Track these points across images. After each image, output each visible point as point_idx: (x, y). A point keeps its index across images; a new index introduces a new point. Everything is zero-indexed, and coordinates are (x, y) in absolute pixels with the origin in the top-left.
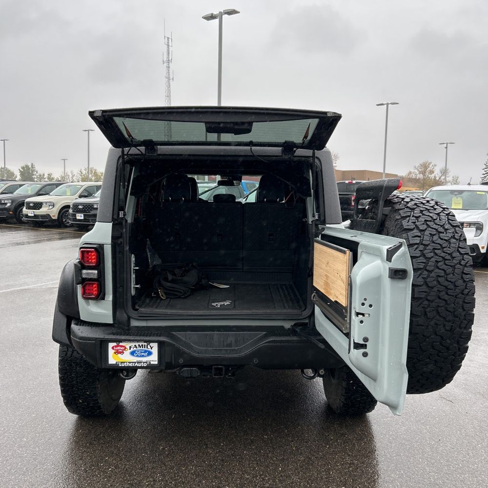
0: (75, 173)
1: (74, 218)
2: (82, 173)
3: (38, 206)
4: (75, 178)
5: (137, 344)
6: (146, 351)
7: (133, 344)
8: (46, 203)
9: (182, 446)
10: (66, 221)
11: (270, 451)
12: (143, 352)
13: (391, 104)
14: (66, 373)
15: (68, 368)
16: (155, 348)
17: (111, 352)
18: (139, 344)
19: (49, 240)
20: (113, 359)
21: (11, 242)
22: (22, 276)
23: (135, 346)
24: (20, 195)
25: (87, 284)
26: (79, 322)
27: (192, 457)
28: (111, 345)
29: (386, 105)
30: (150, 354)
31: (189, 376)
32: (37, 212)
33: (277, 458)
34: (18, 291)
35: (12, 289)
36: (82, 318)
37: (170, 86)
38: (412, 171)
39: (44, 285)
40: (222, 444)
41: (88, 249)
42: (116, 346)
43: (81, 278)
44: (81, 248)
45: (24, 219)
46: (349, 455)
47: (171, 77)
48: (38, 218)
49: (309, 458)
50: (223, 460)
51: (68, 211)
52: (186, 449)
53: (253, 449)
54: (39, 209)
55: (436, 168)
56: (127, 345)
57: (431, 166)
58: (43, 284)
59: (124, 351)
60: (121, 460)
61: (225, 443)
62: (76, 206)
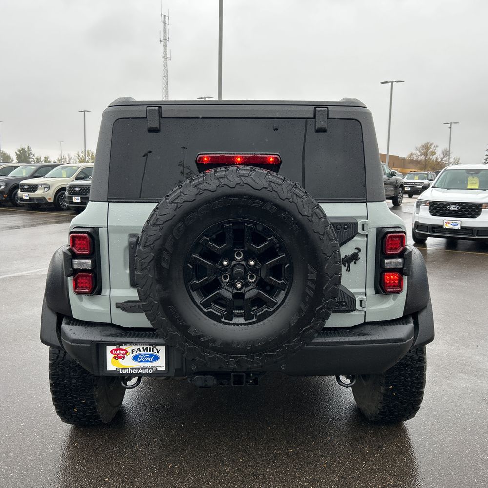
0: (72, 156)
1: (70, 200)
2: (79, 156)
3: (33, 188)
4: (72, 161)
5: (141, 347)
6: (151, 356)
7: (136, 347)
8: (41, 185)
9: (195, 463)
10: (62, 204)
11: (297, 469)
12: (148, 357)
13: (395, 82)
14: (57, 379)
15: (60, 373)
16: (162, 351)
17: (110, 357)
18: (143, 347)
19: (45, 223)
20: (112, 365)
21: (5, 226)
22: (15, 262)
23: (139, 349)
24: (14, 178)
25: (79, 276)
26: (70, 320)
27: (207, 477)
28: (109, 348)
29: (390, 84)
30: (156, 358)
31: (204, 385)
32: (33, 195)
33: (306, 479)
34: (10, 278)
35: (4, 276)
36: (74, 316)
37: (167, 65)
38: (414, 152)
39: (38, 272)
40: (240, 460)
41: (80, 234)
42: (115, 350)
43: (71, 269)
44: (71, 233)
45: (19, 202)
46: (391, 474)
47: (168, 56)
48: (34, 201)
49: (345, 478)
50: (243, 481)
51: (64, 193)
52: (198, 467)
53: (277, 467)
54: (34, 192)
55: (437, 149)
56: (129, 348)
57: (433, 147)
58: (38, 270)
59: (125, 356)
60: (124, 481)
61: (243, 458)
62: (72, 188)
